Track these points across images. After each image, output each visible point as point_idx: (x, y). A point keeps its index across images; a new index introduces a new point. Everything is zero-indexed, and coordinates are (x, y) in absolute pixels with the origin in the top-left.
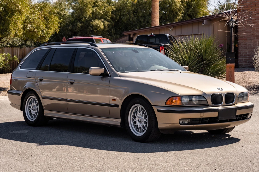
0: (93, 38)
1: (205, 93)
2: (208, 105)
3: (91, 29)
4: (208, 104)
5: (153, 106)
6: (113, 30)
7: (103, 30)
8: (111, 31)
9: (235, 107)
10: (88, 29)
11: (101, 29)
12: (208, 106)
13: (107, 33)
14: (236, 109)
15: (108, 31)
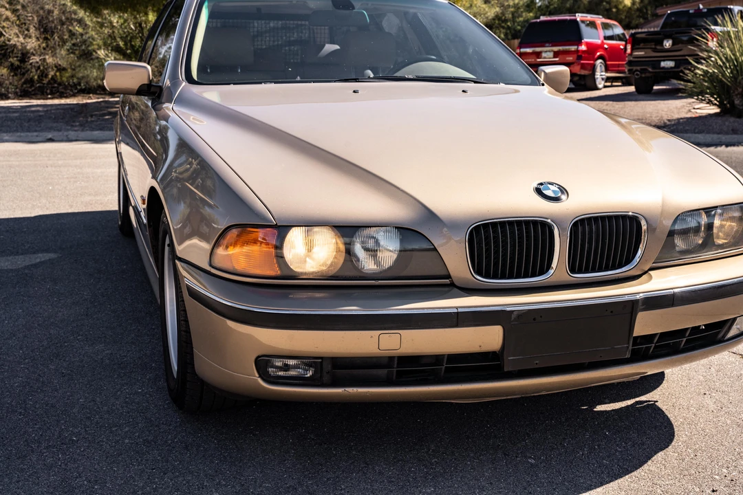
0: (578, 19)
1: (430, 216)
2: (447, 281)
3: (608, 6)
4: (448, 276)
5: (181, 260)
6: (651, 7)
7: (630, 8)
8: (647, 10)
9: (626, 298)
10: (602, 7)
11: (625, 6)
12: (451, 287)
13: (638, 13)
14: (631, 308)
15: (638, 10)
